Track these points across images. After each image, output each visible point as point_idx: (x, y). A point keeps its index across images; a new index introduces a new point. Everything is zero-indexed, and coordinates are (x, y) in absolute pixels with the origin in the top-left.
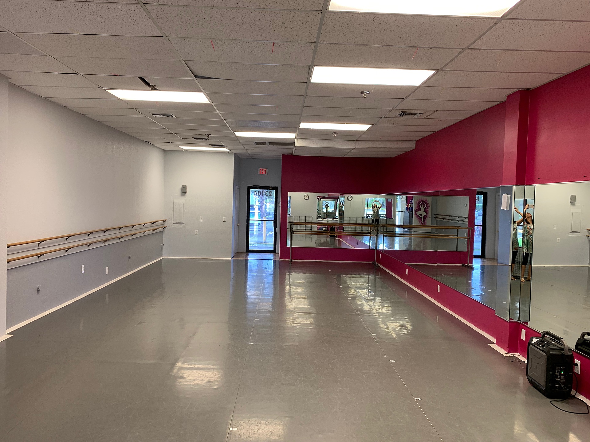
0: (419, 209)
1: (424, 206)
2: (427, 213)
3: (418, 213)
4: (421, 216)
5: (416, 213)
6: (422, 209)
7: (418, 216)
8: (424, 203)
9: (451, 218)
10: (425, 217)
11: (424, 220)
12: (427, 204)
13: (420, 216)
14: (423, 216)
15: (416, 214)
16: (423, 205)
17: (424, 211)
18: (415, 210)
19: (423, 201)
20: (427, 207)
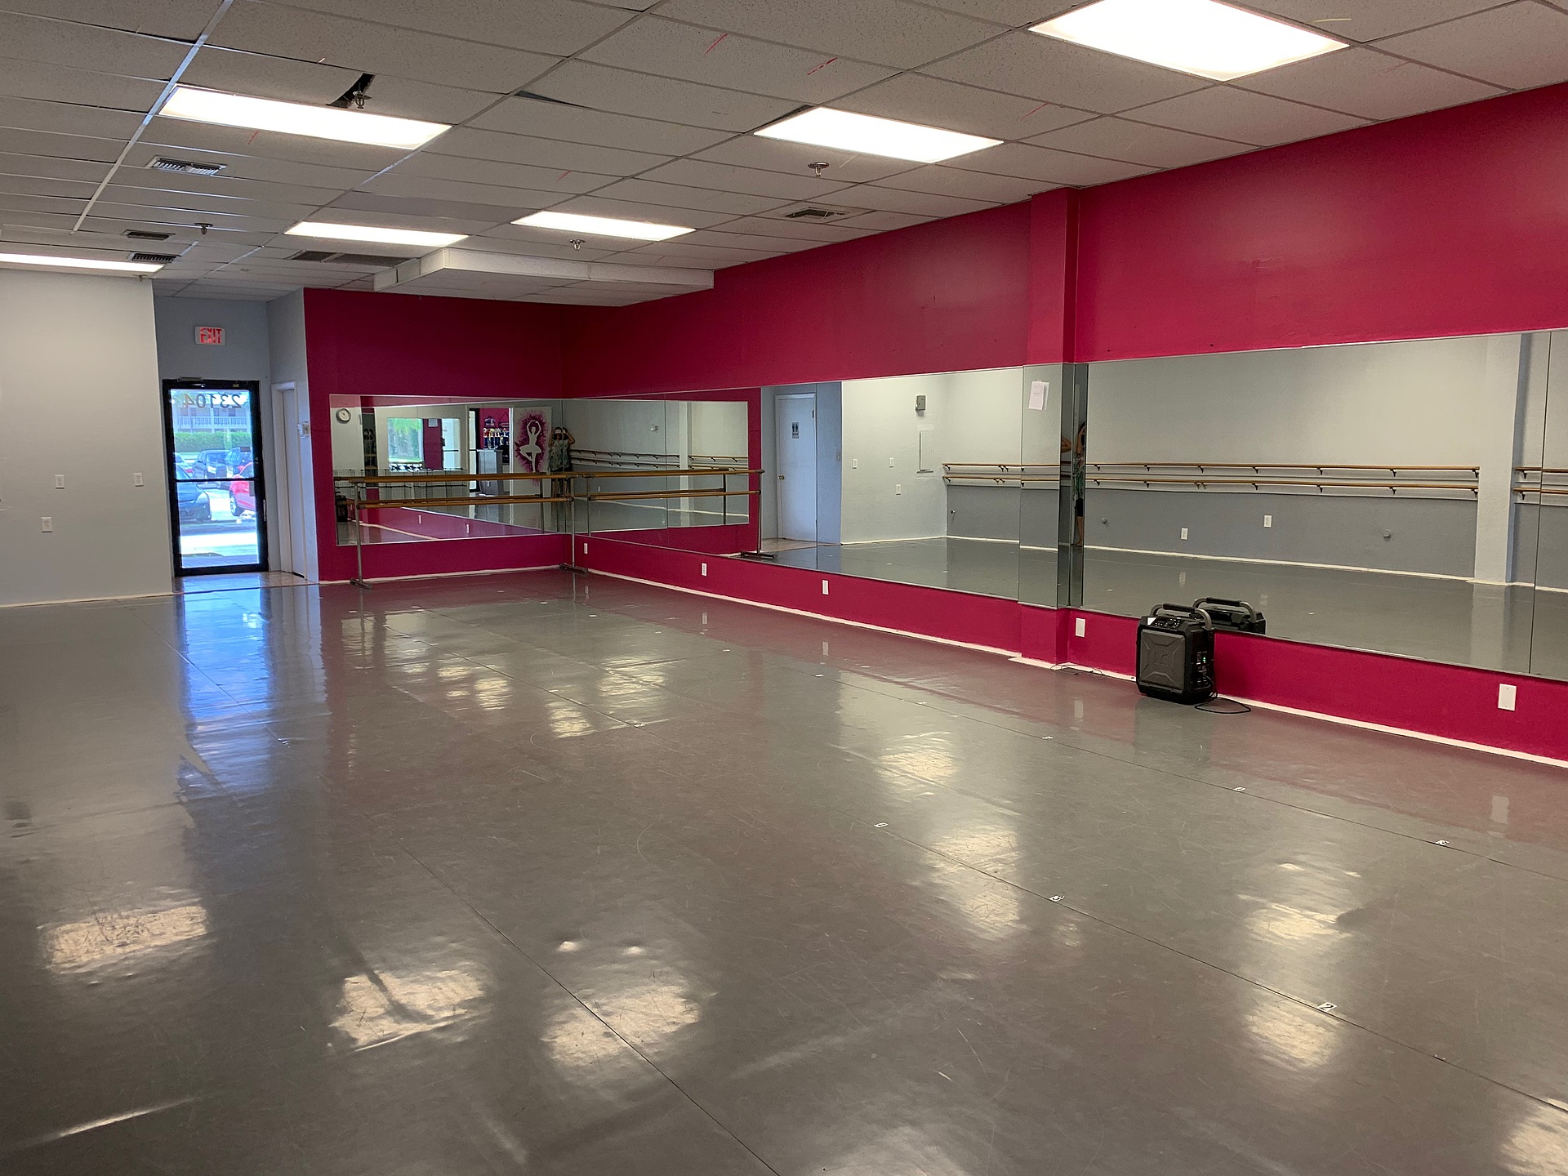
0: (525, 441)
1: (537, 429)
2: (542, 449)
3: (524, 450)
4: (529, 458)
5: (517, 451)
6: (533, 437)
7: (524, 458)
8: (537, 422)
9: (616, 458)
10: (539, 457)
11: (536, 467)
12: (542, 424)
13: (527, 457)
14: (534, 456)
15: (520, 454)
16: (534, 429)
17: (536, 444)
18: (516, 444)
19: (534, 418)
20: (542, 431)
